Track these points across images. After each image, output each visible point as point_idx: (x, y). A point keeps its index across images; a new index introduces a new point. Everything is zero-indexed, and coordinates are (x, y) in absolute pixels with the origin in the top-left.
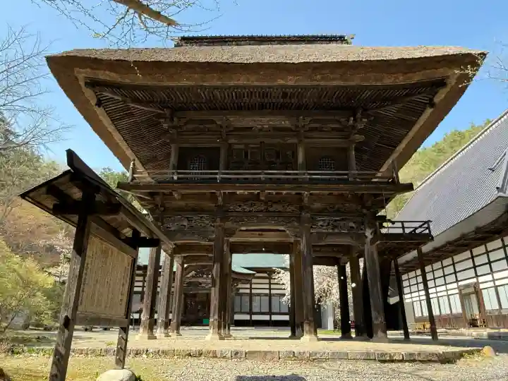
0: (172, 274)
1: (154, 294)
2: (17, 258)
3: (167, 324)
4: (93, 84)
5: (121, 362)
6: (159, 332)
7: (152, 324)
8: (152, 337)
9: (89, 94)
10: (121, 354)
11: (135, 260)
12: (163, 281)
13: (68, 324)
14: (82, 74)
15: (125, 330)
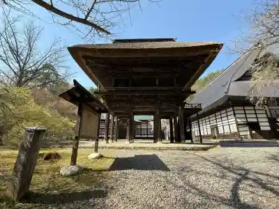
0: (114, 122)
1: (108, 129)
2: (63, 117)
3: (113, 139)
4: (84, 57)
5: (96, 151)
6: (110, 141)
7: (108, 138)
8: (107, 143)
9: (83, 61)
10: (96, 148)
11: (100, 118)
12: (111, 124)
13: (77, 138)
14: (80, 54)
15: (97, 140)
